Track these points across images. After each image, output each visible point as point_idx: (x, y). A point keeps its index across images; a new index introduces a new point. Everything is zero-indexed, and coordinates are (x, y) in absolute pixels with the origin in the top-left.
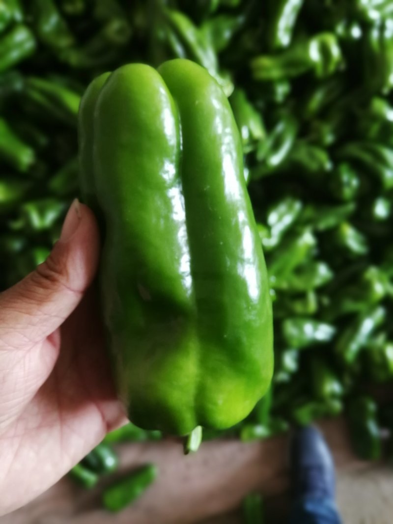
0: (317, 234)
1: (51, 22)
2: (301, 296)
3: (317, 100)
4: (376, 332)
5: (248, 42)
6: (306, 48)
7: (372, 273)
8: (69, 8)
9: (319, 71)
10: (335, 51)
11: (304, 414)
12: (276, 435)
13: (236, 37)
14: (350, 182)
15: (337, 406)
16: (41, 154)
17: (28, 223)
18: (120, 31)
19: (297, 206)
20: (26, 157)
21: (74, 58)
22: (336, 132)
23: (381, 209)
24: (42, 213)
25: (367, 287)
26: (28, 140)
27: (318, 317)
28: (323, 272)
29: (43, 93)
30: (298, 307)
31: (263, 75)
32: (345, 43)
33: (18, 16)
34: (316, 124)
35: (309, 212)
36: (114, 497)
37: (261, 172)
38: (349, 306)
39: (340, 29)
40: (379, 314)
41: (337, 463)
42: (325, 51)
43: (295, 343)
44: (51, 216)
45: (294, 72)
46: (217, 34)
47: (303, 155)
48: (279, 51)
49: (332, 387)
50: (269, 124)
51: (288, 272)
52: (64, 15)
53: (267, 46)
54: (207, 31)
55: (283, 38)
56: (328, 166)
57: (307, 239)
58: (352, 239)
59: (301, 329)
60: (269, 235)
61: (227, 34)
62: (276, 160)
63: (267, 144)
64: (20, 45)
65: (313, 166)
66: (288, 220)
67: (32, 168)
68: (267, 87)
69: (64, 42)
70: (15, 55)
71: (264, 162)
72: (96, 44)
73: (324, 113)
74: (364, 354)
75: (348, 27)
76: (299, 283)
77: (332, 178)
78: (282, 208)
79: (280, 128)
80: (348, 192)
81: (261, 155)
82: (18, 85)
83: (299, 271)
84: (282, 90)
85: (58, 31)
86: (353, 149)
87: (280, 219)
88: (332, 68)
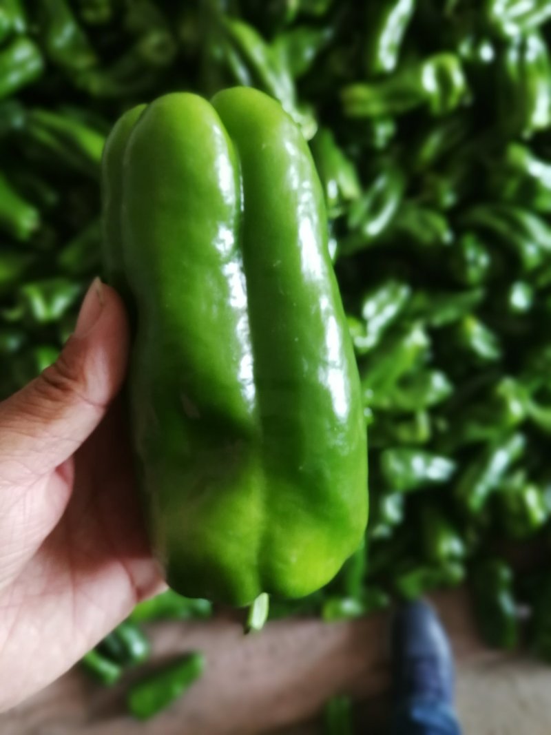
0: (431, 332)
1: (65, 35)
2: (407, 417)
3: (432, 145)
4: (511, 469)
5: (338, 65)
6: (418, 75)
7: (507, 387)
8: (90, 15)
9: (436, 107)
10: (458, 79)
11: (411, 584)
12: (371, 613)
13: (321, 58)
14: (478, 260)
15: (457, 572)
16: (48, 217)
17: (29, 313)
18: (161, 48)
19: (404, 292)
20: (27, 220)
21: (96, 84)
22: (458, 190)
23: (520, 298)
24: (48, 299)
25: (499, 406)
26: (30, 197)
27: (431, 448)
28: (439, 384)
29: (53, 131)
30: (404, 433)
31: (357, 110)
32: (471, 68)
33: (20, 25)
34: (431, 179)
35: (421, 301)
36: (143, 698)
37: (354, 244)
38: (475, 432)
39: (465, 49)
40: (517, 443)
41: (457, 653)
42: (443, 78)
43: (400, 484)
44: (61, 303)
45: (401, 107)
46: (294, 53)
47: (412, 221)
48: (380, 78)
49: (450, 545)
50: (365, 179)
51: (390, 384)
52: (82, 24)
53: (363, 71)
54: (281, 48)
55: (386, 59)
56: (447, 237)
57: (417, 338)
58: (480, 340)
59: (408, 465)
60: (365, 333)
61: (308, 54)
62: (374, 228)
63: (362, 206)
64: (21, 65)
65: (426, 237)
66: (391, 311)
67: (36, 235)
68: (364, 127)
69: (83, 62)
70: (14, 79)
71: (359, 230)
72: (126, 64)
73: (441, 164)
74: (496, 499)
75: (476, 46)
76: (405, 400)
77: (452, 254)
78: (383, 295)
79: (381, 183)
80: (474, 274)
81: (354, 220)
82: (18, 120)
83: (405, 382)
84: (383, 132)
85: (75, 46)
86: (482, 215)
87: (380, 310)
88: (453, 102)
